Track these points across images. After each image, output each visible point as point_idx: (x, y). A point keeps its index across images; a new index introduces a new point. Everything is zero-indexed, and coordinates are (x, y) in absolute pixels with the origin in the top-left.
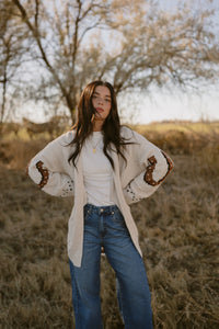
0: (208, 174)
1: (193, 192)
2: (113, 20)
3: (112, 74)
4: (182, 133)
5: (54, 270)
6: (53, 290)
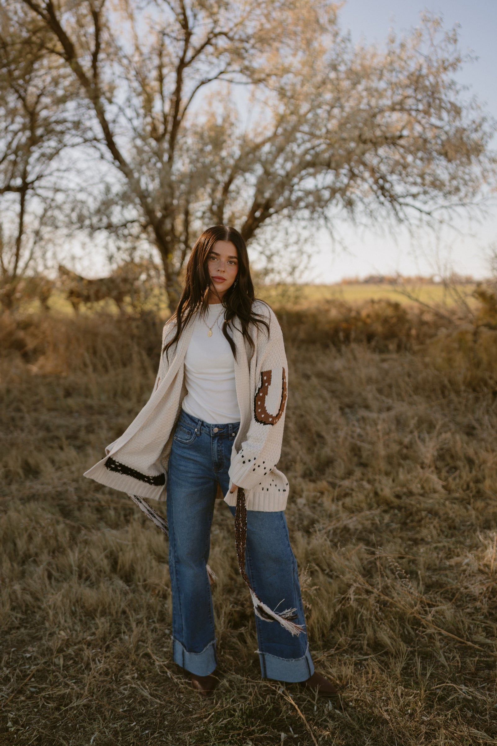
1: (400, 422)
2: (256, 65)
3: (252, 179)
4: (396, 306)
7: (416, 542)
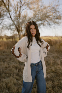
0: (58, 52)
1: (53, 57)
2: (31, 7)
4: (50, 40)
5: (11, 81)
6: (10, 88)
7: (60, 80)
